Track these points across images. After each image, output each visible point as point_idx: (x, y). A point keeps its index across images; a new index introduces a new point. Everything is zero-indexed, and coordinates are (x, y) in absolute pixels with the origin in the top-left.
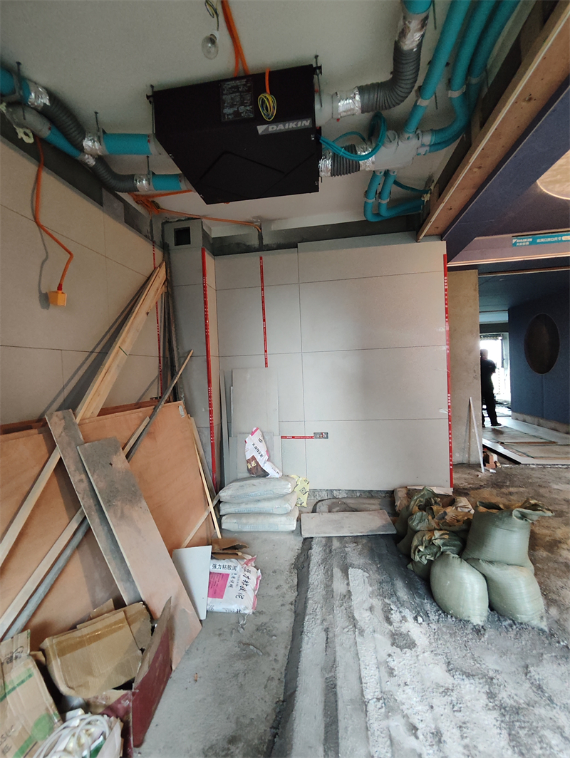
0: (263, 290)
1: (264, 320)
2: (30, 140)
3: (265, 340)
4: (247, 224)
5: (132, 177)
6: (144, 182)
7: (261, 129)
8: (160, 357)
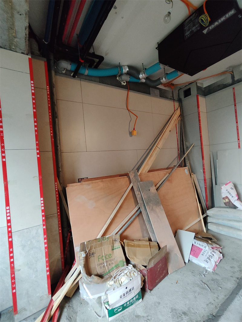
0: (235, 105)
1: (237, 122)
2: (125, 84)
3: (238, 133)
4: (224, 73)
5: (159, 79)
6: (164, 79)
7: (205, 32)
8: (178, 148)
